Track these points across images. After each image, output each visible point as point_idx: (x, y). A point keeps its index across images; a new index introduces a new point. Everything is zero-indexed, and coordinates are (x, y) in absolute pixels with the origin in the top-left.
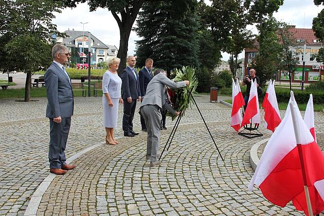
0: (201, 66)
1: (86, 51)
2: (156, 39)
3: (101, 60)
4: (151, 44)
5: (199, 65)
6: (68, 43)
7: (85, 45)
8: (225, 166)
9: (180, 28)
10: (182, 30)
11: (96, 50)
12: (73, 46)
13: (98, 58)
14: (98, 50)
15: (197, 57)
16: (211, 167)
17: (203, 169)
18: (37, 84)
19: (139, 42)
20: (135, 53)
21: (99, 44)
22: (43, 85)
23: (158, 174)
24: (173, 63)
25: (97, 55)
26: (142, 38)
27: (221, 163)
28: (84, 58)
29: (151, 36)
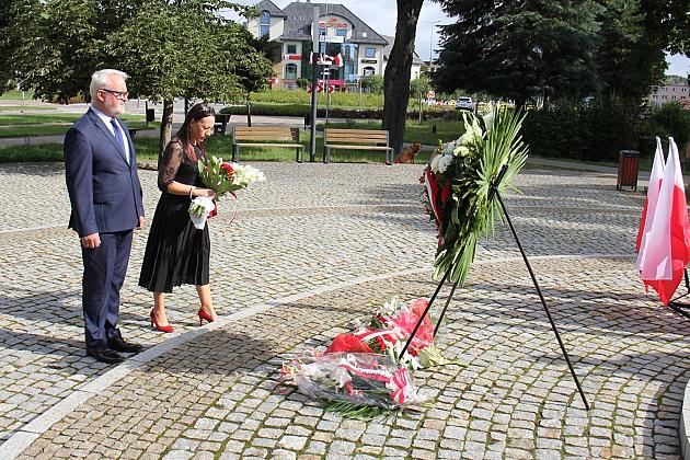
0: (606, 92)
1: (334, 49)
2: (492, 21)
3: (369, 73)
4: (479, 34)
5: (599, 87)
6: (296, 31)
7: (333, 37)
8: (587, 434)
11: (357, 49)
12: (305, 39)
13: (361, 67)
14: (362, 48)
15: (596, 66)
16: (541, 432)
17: (508, 440)
19: (447, 29)
20: (437, 56)
21: (365, 35)
23: (359, 442)
24: (532, 83)
25: (360, 60)
26: (455, 20)
27: (577, 421)
28: (326, 66)
29: (479, 13)
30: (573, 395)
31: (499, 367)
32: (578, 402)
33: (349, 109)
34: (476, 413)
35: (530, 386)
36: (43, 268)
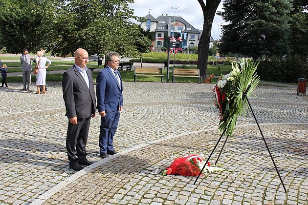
0: (293, 53)
1: (177, 35)
2: (244, 23)
3: (192, 45)
4: (238, 29)
5: (289, 51)
6: (162, 28)
7: (177, 30)
8: (286, 203)
9: (270, 11)
10: (272, 14)
11: (187, 35)
12: (165, 31)
13: (189, 42)
14: (189, 35)
15: (288, 42)
18: (122, 68)
19: (225, 27)
20: (221, 38)
21: (190, 29)
22: (127, 69)
24: (260, 50)
25: (188, 40)
26: (228, 23)
27: (281, 197)
28: (174, 42)
29: (238, 20)
30: (279, 186)
31: (247, 172)
32: (281, 189)
33: (184, 60)
34: (236, 193)
35: (260, 181)
36: (52, 127)
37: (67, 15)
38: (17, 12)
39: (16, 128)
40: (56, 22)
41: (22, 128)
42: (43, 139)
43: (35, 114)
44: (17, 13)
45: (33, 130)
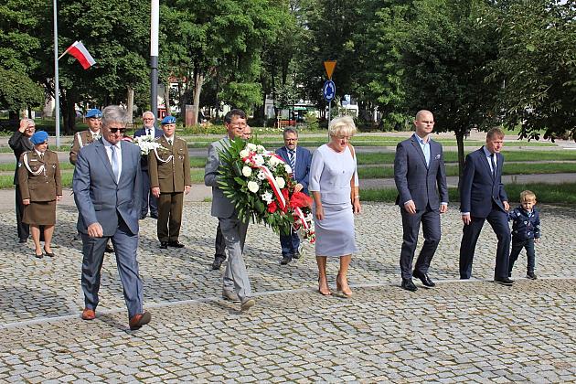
36: (479, 329)
37: (564, 28)
38: (445, 30)
39: (390, 322)
40: (531, 48)
41: (404, 324)
42: (444, 363)
43: (449, 291)
44: (445, 32)
45: (427, 334)
